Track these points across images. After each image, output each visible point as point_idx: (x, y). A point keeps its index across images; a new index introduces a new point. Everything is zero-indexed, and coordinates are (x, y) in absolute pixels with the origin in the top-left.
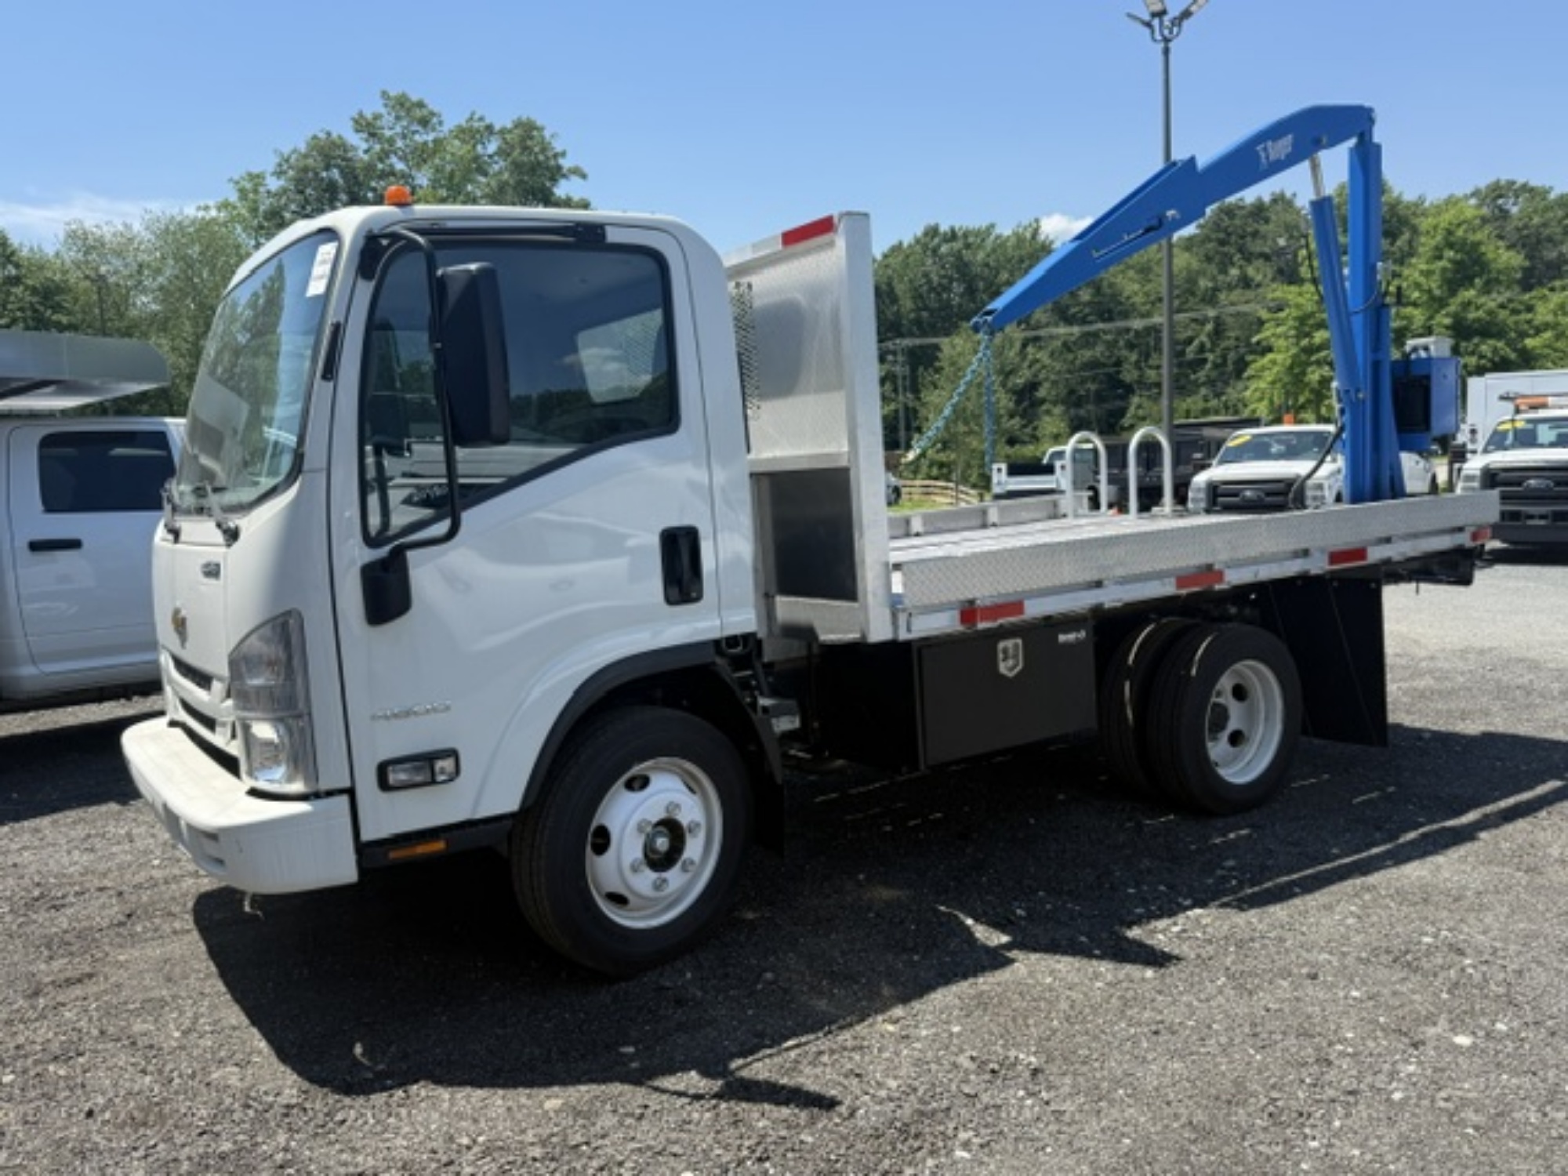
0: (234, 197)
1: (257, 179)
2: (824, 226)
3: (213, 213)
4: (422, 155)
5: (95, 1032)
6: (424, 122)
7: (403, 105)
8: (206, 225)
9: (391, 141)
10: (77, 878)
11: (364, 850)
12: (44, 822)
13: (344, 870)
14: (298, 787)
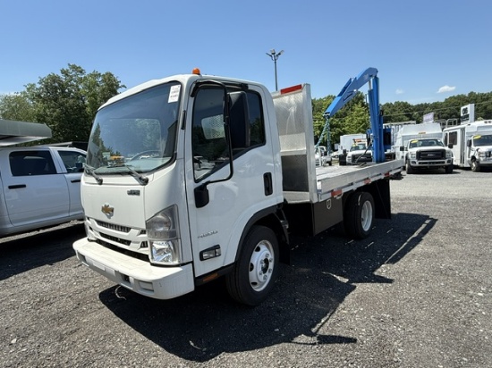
0: (26, 90)
1: (33, 85)
2: (299, 87)
3: (19, 94)
4: (81, 81)
5: (93, 351)
6: (81, 72)
7: (74, 67)
8: (17, 97)
9: (71, 77)
10: (50, 292)
11: (196, 279)
12: (26, 273)
13: (190, 287)
14: (176, 262)
